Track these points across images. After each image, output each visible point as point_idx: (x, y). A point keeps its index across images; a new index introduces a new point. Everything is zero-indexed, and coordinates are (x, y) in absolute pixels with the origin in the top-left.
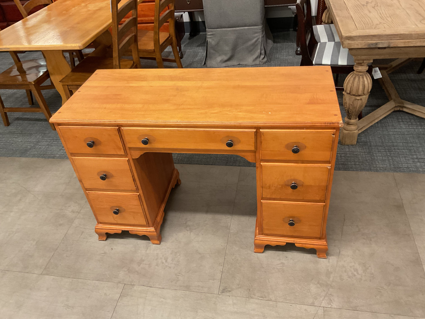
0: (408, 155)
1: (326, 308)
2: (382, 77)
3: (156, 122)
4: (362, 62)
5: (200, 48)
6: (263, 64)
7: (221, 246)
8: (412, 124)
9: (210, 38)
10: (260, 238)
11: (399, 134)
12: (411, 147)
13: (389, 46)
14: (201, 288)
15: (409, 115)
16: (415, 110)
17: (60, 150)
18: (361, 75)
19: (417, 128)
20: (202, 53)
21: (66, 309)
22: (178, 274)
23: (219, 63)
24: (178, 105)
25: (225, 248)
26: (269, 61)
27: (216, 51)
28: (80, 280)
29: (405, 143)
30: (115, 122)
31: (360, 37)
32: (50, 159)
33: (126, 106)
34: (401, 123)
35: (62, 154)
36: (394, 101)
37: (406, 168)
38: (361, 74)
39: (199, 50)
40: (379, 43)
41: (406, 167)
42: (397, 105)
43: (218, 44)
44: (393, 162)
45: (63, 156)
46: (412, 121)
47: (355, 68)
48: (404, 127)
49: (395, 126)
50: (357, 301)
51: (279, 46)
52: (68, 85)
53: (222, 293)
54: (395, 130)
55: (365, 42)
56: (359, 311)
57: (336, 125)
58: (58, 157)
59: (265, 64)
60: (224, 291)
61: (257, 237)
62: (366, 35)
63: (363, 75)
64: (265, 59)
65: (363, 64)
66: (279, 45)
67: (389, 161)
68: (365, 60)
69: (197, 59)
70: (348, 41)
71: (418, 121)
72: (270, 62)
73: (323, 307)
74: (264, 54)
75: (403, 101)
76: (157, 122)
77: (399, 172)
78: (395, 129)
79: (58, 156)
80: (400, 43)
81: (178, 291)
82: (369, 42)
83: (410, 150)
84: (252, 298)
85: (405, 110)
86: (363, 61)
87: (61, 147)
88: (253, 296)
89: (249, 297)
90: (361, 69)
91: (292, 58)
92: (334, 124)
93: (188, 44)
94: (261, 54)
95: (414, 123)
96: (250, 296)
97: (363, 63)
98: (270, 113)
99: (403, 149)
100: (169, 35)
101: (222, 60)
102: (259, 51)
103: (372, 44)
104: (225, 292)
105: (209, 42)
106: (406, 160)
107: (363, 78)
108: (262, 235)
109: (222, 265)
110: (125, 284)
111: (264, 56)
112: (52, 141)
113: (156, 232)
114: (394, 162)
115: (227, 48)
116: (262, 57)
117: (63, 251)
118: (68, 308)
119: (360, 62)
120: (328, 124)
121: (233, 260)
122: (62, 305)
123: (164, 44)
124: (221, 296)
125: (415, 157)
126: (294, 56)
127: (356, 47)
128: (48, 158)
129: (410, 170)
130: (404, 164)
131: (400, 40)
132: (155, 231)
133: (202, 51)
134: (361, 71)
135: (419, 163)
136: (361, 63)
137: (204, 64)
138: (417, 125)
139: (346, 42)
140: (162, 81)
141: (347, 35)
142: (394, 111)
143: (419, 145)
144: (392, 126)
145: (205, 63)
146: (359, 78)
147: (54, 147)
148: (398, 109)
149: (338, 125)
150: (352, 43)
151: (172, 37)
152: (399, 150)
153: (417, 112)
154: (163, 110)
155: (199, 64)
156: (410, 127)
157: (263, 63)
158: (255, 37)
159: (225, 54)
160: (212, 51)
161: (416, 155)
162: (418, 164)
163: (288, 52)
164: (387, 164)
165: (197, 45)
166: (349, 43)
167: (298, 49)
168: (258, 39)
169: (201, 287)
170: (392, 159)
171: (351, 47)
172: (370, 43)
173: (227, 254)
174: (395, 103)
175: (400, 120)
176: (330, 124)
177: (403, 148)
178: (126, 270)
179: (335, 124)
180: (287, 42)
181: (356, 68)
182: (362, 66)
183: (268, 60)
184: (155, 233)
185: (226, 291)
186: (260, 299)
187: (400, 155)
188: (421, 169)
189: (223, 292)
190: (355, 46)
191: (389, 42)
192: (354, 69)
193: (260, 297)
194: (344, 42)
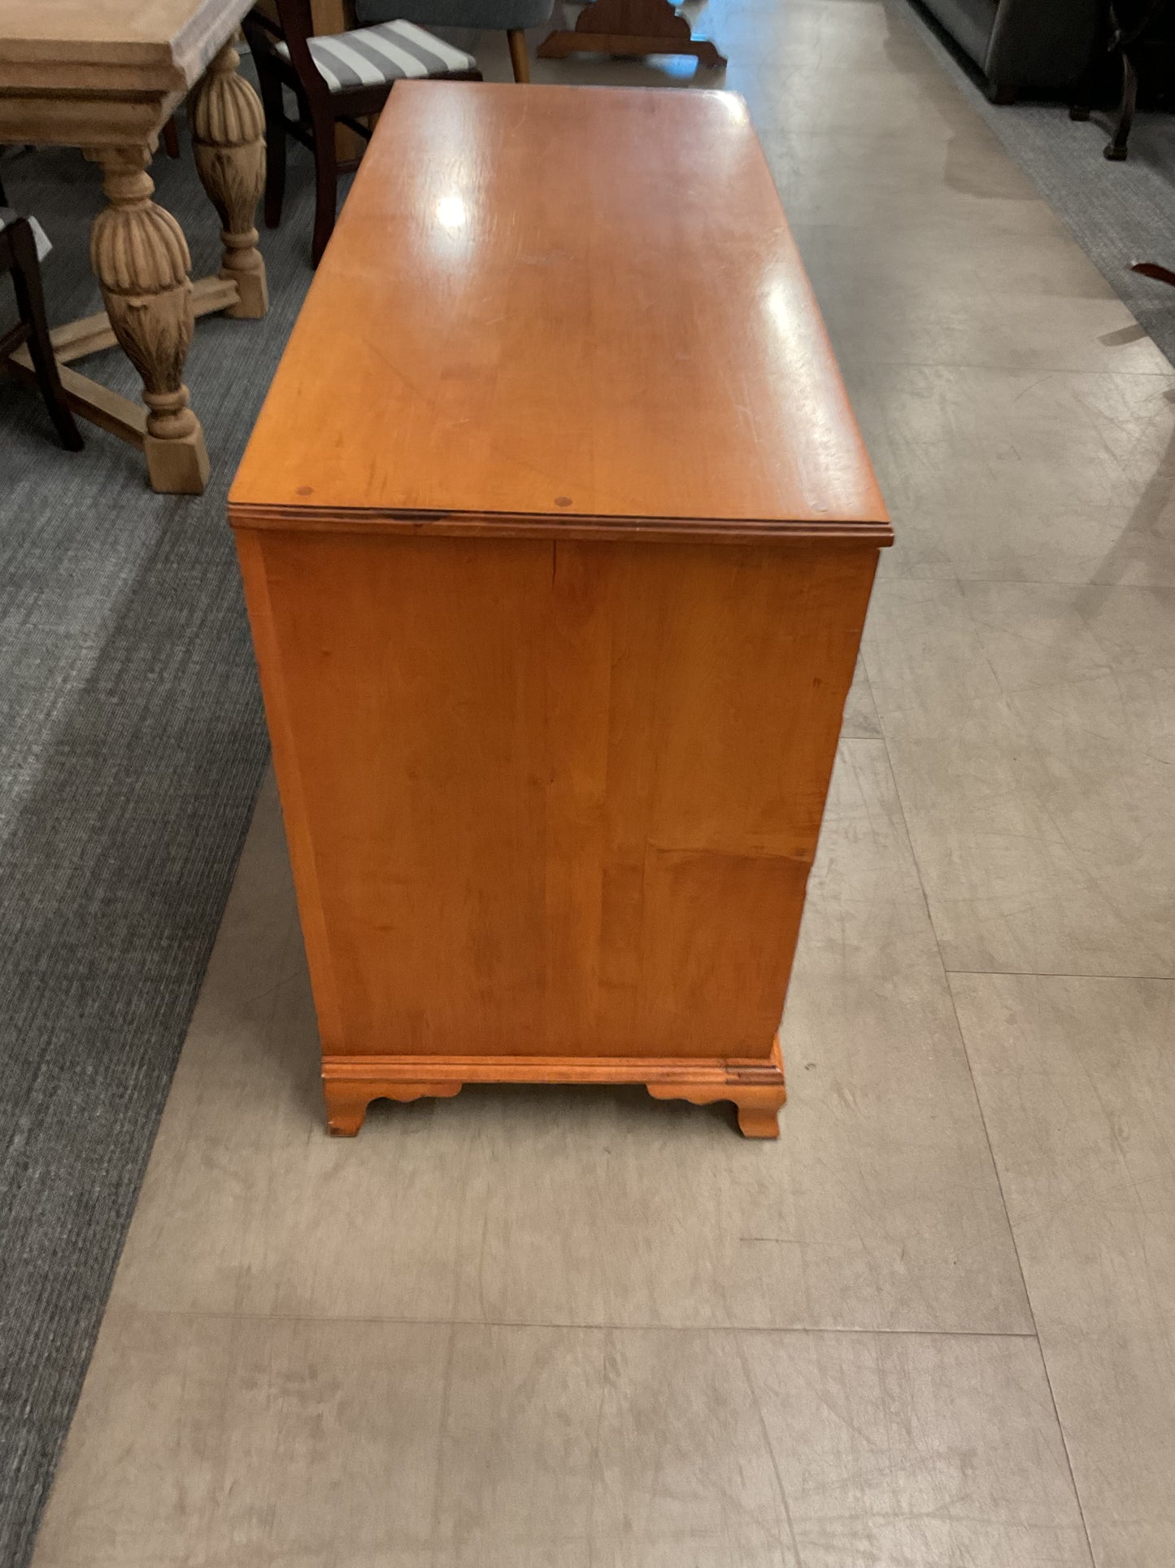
21: (1127, 1139)
28: (994, 1137)
110: (946, 971)
118: (1121, 1131)
122: (1121, 1158)
178: (890, 986)
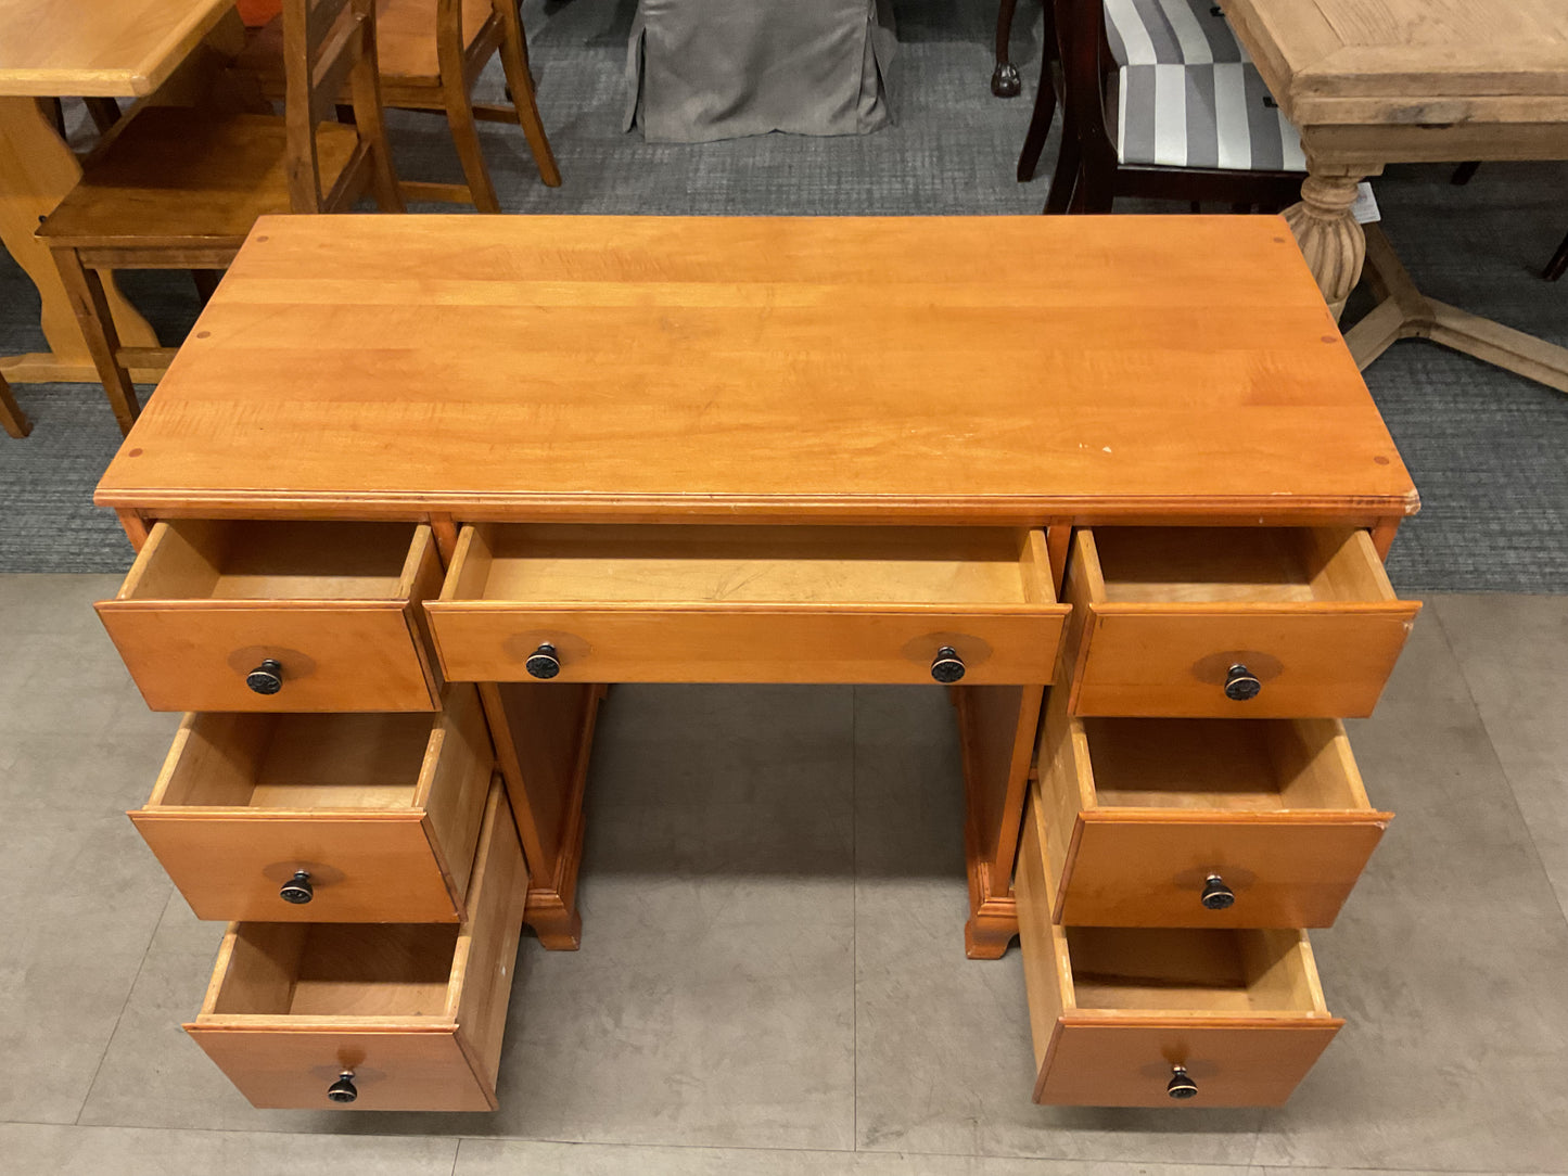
0: (1471, 518)
1: (1270, 1170)
2: (1379, 219)
3: (612, 500)
4: (1342, 174)
5: (602, 52)
6: (871, 132)
7: (834, 938)
8: (1465, 393)
9: (658, 19)
10: (997, 909)
11: (1426, 437)
12: (1474, 485)
13: (1467, 118)
14: (781, 1131)
15: (1448, 355)
16: (1476, 340)
17: (60, 530)
18: (1330, 224)
19: (1485, 406)
20: (614, 78)
22: (678, 1077)
23: (695, 123)
24: (689, 407)
25: (851, 950)
26: (895, 122)
27: (679, 75)
29: (1452, 470)
30: (421, 498)
31: (1359, 79)
32: (23, 577)
33: (451, 415)
34: (1428, 389)
35: (74, 549)
36: (1399, 301)
37: (1471, 573)
38: (1332, 218)
39: (600, 65)
40: (1429, 105)
41: (1471, 568)
42: (1409, 319)
43: (688, 44)
44: (1422, 549)
45: (80, 559)
46: (1463, 380)
47: (1304, 192)
48: (1440, 407)
49: (1405, 401)
50: (1379, 1130)
51: (921, 54)
52: (76, 249)
53: (867, 1145)
54: (1411, 418)
55: (1376, 103)
56: (1393, 1169)
57: (1392, 506)
58: (58, 565)
59: (877, 133)
60: (877, 1134)
61: (986, 905)
62: (1385, 76)
63: (1337, 225)
64: (879, 114)
65: (1344, 181)
66: (919, 49)
67: (1407, 548)
68: (1355, 166)
69: (595, 103)
70: (1311, 94)
71: (1485, 379)
72: (897, 126)
73: (1263, 1166)
74: (874, 91)
75: (1429, 301)
76: (618, 500)
77: (1450, 591)
78: (1408, 412)
79: (55, 558)
80: (1508, 109)
81: (688, 1150)
82: (1394, 100)
83: (1475, 500)
84: (990, 1154)
85: (1437, 336)
86: (1348, 171)
87: (64, 519)
88: (993, 1145)
89: (976, 1151)
90: (1335, 200)
91: (979, 107)
92: (1384, 502)
93: (547, 31)
94: (862, 90)
95: (1471, 389)
96: (983, 1149)
97: (1346, 176)
98: (1107, 449)
99: (1450, 496)
100: (491, 10)
101: (706, 111)
102: (855, 79)
103: (1404, 110)
104: (881, 1140)
105: (654, 34)
106: (1465, 539)
107: (1338, 234)
108: (1007, 896)
109: (848, 1025)
111: (873, 100)
112: (17, 488)
113: (566, 906)
114: (1425, 551)
115: (727, 65)
116: (868, 102)
117: (159, 1006)
119: (1336, 174)
120: (1359, 502)
121: (889, 997)
123: (476, 51)
124: (865, 1159)
125: (1495, 527)
126: (988, 103)
127: (1340, 119)
128: (11, 571)
129: (1487, 581)
130: (1461, 560)
131: (1511, 98)
132: (562, 904)
133: (609, 65)
134: (1332, 207)
135: (1512, 554)
136: (1337, 178)
137: (629, 126)
138: (1485, 396)
139: (1305, 100)
140: (584, 280)
141: (1311, 71)
142: (1399, 342)
143: (1502, 480)
144: (1397, 401)
145: (634, 123)
146: (1323, 234)
147: (32, 519)
148: (1412, 332)
149: (1403, 506)
150: (1327, 104)
151: (503, 19)
152: (1435, 500)
153: (1484, 346)
154: (631, 437)
155: (611, 128)
156: (1461, 406)
157: (869, 128)
158: (840, 23)
159: (720, 89)
160: (664, 74)
161: (1499, 519)
162: (1511, 557)
163: (962, 83)
164: (1400, 559)
165: (586, 40)
166: (1315, 105)
167: (1004, 74)
168: (853, 31)
169: (782, 1126)
170: (1418, 538)
171: (1324, 119)
172: (1396, 107)
173: (861, 972)
174: (1402, 309)
175: (1423, 378)
176: (1368, 502)
177: (1447, 492)
179: (1389, 502)
180: (951, 40)
181: (1313, 196)
182: (1337, 186)
183: (888, 115)
184: (564, 911)
185: (885, 1136)
186: (1022, 1154)
187: (1443, 521)
188: (1523, 579)
189: (872, 1141)
190: (1340, 116)
191: (1471, 103)
192: (1303, 196)
193: (1021, 1149)
194: (1299, 100)
